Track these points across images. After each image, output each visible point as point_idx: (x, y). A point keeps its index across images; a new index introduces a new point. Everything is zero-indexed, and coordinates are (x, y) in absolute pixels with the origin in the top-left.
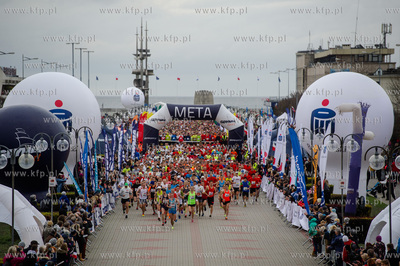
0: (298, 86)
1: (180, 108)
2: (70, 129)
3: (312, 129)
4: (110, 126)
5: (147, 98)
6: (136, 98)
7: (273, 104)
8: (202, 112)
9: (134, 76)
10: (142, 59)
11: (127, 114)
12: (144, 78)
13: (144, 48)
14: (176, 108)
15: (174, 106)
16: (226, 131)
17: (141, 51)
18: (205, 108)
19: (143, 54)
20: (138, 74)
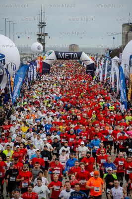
0: (123, 42)
1: (61, 53)
2: (4, 64)
3: (130, 65)
4: (25, 63)
5: (44, 48)
6: (39, 48)
7: (110, 51)
8: (73, 56)
9: (38, 37)
10: (41, 28)
11: (34, 56)
12: (43, 37)
13: (43, 22)
14: (59, 53)
15: (58, 52)
16: (85, 66)
17: (41, 23)
18: (74, 53)
19: (42, 25)
20: (39, 35)
